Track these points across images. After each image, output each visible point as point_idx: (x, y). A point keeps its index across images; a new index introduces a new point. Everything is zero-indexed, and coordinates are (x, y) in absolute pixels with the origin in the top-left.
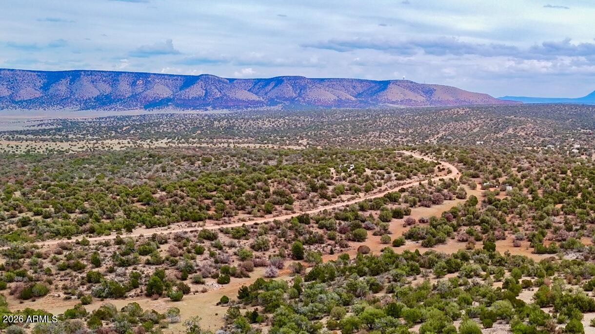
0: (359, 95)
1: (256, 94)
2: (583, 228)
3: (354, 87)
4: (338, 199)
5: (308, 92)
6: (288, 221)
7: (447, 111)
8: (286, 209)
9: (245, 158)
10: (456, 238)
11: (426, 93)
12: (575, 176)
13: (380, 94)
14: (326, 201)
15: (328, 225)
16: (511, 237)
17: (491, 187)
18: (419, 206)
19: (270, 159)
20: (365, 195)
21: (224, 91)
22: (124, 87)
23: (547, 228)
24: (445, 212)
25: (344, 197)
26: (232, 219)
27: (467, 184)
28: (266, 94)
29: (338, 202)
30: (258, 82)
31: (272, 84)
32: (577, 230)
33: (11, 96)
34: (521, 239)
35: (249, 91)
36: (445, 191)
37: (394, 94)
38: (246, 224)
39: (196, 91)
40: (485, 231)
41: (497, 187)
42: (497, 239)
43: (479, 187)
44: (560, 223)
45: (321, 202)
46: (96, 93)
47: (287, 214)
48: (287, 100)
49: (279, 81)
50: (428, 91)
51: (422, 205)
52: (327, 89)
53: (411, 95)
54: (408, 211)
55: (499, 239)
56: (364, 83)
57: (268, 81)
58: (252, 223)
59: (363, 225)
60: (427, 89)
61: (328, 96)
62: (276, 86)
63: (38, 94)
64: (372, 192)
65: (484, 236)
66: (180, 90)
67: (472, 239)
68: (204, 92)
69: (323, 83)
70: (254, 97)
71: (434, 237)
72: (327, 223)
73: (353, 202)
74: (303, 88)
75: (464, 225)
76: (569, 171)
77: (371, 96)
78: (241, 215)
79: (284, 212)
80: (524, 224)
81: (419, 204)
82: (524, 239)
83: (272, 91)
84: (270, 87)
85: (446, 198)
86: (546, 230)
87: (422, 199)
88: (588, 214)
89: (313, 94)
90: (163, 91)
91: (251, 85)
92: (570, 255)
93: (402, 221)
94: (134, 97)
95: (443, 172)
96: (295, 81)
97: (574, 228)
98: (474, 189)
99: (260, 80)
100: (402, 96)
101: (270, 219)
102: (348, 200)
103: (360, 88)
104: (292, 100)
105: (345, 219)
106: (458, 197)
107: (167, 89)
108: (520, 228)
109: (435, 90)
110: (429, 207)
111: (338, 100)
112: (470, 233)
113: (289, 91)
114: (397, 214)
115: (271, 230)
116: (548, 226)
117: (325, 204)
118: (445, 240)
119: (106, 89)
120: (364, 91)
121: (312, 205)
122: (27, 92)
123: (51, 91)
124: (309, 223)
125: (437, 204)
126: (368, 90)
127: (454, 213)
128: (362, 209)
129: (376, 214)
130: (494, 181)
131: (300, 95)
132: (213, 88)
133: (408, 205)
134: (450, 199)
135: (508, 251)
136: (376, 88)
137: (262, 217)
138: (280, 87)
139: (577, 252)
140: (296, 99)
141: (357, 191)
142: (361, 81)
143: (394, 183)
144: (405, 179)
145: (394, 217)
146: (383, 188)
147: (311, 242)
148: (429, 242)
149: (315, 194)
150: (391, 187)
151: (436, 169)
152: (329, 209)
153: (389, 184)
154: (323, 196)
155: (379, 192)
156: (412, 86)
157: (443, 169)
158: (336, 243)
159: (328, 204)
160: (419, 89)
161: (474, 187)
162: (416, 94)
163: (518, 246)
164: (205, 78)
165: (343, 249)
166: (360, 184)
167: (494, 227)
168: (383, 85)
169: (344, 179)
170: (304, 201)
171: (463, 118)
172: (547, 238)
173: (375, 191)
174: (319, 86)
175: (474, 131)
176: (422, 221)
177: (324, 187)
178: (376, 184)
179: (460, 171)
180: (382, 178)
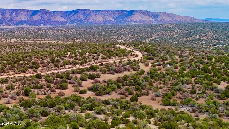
0: (117, 18)
1: (65, 18)
2: (204, 92)
3: (114, 14)
4: (64, 67)
5: (90, 17)
6: (31, 77)
7: (161, 26)
8: (33, 71)
9: (36, 47)
10: (118, 92)
11: (154, 16)
12: (216, 61)
13: (128, 17)
14: (56, 68)
15: (49, 80)
16: (152, 94)
17: (158, 65)
18: (108, 73)
19: (47, 47)
20: (80, 66)
21: (50, 17)
22: (8, 16)
23: (178, 91)
24: (119, 78)
25: (67, 67)
26: (5, 74)
27: (144, 63)
28: (69, 18)
29: (63, 69)
30: (67, 13)
31: (73, 13)
32: (198, 94)
34: (158, 96)
35: (62, 17)
36: (128, 66)
37: (136, 18)
38: (9, 76)
39: (37, 17)
40: (137, 89)
41: (162, 65)
42: (143, 95)
43: (150, 65)
44: (190, 88)
45: (54, 68)
47: (33, 73)
48: (79, 21)
49: (76, 12)
50: (156, 15)
52: (100, 15)
53: (146, 18)
54: (99, 75)
55: (144, 95)
56: (120, 12)
57: (71, 12)
58: (12, 76)
59: (69, 81)
60: (156, 14)
61: (100, 19)
62: (75, 14)
64: (85, 65)
65: (135, 92)
66: (31, 16)
67: (127, 93)
68: (41, 17)
69: (99, 12)
70: (64, 20)
71: (104, 90)
72: (49, 79)
73: (71, 69)
74: (88, 15)
75: (127, 85)
76: (214, 59)
77: (123, 18)
78: (11, 72)
79: (32, 72)
80: (164, 87)
81: (108, 72)
82: (160, 96)
83: (73, 17)
84: (71, 15)
85: (126, 70)
86: (178, 92)
87: (111, 70)
88: (212, 85)
89: (92, 18)
90: (23, 17)
91: (63, 14)
92: (184, 108)
93: (92, 81)
94: (11, 20)
95: (133, 56)
96: (85, 12)
97: (197, 92)
98: (147, 66)
99: (67, 12)
100: (140, 18)
101: (23, 75)
102: (69, 68)
103: (118, 15)
104: (81, 21)
105: (61, 78)
106: (134, 70)
107: (25, 17)
108: (160, 90)
109: (160, 15)
110: (113, 74)
111: (105, 21)
112: (127, 90)
113: (80, 17)
114: (91, 77)
116: (179, 90)
117: (55, 70)
118: (110, 93)
120: (120, 16)
121: (48, 69)
125: (119, 73)
126: (122, 15)
127: (125, 78)
128: (73, 73)
129: (78, 76)
130: (162, 62)
131: (86, 19)
132: (45, 15)
133: (101, 72)
134: (129, 71)
135: (141, 102)
136: (126, 15)
137: (19, 74)
138: (77, 15)
139: (190, 107)
140: (84, 20)
141: (76, 64)
142: (118, 11)
143: (100, 61)
144: (106, 59)
145: (89, 78)
146: (91, 63)
147: (36, 88)
148: (99, 93)
149: (52, 64)
150: (96, 63)
151: (130, 54)
152: (55, 72)
153: (96, 61)
154: (55, 66)
155: (88, 65)
156: (147, 13)
157: (134, 55)
158: (49, 89)
159: (56, 70)
160: (150, 14)
161: (147, 65)
162: (149, 17)
163: (154, 100)
164: (42, 11)
165: (51, 93)
166: (79, 60)
167: (144, 87)
168: (130, 13)
169: (72, 57)
170: (45, 67)
171: (170, 29)
172: (176, 96)
173: (86, 64)
174: (96, 13)
175: (175, 36)
176: (104, 81)
177: (58, 61)
178: (88, 61)
179: (143, 56)
180: (93, 58)
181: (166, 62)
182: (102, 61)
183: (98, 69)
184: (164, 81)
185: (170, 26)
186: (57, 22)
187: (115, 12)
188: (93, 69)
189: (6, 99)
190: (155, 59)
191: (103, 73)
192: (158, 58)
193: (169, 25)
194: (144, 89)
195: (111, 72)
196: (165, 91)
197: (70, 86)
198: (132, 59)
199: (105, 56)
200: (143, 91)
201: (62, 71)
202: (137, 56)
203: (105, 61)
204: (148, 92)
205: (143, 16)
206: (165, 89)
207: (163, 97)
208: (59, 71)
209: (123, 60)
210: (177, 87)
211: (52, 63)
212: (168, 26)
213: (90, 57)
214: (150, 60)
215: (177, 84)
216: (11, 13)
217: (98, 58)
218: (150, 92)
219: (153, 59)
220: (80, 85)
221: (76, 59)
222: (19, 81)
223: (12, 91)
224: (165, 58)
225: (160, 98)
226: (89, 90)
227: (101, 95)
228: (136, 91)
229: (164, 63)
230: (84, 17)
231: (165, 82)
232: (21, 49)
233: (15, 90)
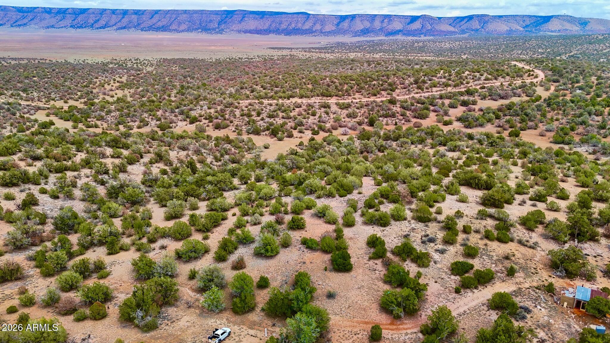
0: (526, 26)
1: (454, 27)
3: (524, 21)
4: (430, 90)
5: (489, 25)
6: (382, 102)
9: (402, 63)
10: (495, 124)
11: (581, 24)
13: (543, 25)
14: (420, 91)
16: (542, 127)
17: (563, 90)
19: (417, 64)
20: (453, 88)
21: (434, 25)
22: (377, 24)
27: (544, 87)
28: (460, 26)
29: (429, 92)
31: (466, 20)
33: (321, 29)
34: (550, 131)
35: (450, 25)
36: (520, 90)
39: (417, 25)
40: (522, 121)
41: (569, 90)
42: (529, 129)
43: (553, 88)
45: (416, 91)
46: (362, 27)
47: (386, 97)
48: (473, 30)
49: (470, 18)
50: (583, 22)
51: (491, 99)
52: (503, 22)
53: (568, 26)
54: (475, 102)
56: (533, 18)
57: (463, 18)
59: (432, 108)
60: (583, 21)
61: (502, 28)
62: (467, 21)
63: (334, 28)
65: (519, 125)
66: (408, 24)
67: (507, 126)
68: (421, 25)
69: (502, 19)
70: (452, 29)
71: (476, 122)
72: (406, 105)
73: (439, 93)
74: (486, 22)
75: (509, 116)
77: (536, 27)
79: (385, 95)
81: (489, 97)
82: (553, 131)
83: (465, 24)
84: (462, 23)
85: (515, 95)
87: (493, 95)
89: (491, 27)
90: (397, 25)
91: (452, 21)
93: (464, 108)
94: (381, 29)
95: (531, 77)
96: (483, 19)
98: (547, 91)
99: (458, 18)
100: (560, 26)
101: (372, 99)
102: (436, 92)
103: (528, 22)
104: (476, 30)
105: (423, 103)
106: (527, 96)
107: (400, 24)
108: (556, 123)
109: (590, 22)
110: (496, 100)
111: (509, 30)
112: (508, 122)
114: (464, 104)
115: (366, 106)
117: (417, 93)
118: (483, 125)
119: (367, 24)
120: (531, 24)
122: (329, 27)
123: (340, 26)
124: (396, 104)
125: (504, 99)
126: (534, 23)
127: (509, 107)
128: (441, 97)
129: (447, 102)
131: (483, 27)
132: (427, 23)
133: (480, 98)
134: (519, 97)
135: (523, 138)
136: (541, 21)
137: (369, 97)
138: (471, 22)
140: (479, 30)
141: (447, 85)
142: (530, 16)
143: (481, 82)
144: (491, 80)
145: (462, 105)
146: (469, 85)
147: (386, 116)
148: (469, 124)
149: (415, 86)
150: (476, 85)
151: (527, 74)
152: (417, 96)
153: (476, 83)
154: (419, 88)
155: (464, 87)
156: (570, 19)
157: (533, 75)
158: (404, 118)
159: (420, 93)
160: (576, 21)
161: (547, 89)
162: (573, 25)
163: (543, 136)
164: (423, 17)
165: (405, 123)
166: (453, 81)
167: (533, 118)
168: (547, 19)
169: (445, 77)
170: (405, 90)
171: (600, 42)
172: (576, 132)
173: (462, 86)
174: (498, 20)
175: (604, 51)
176: (481, 110)
177: (424, 82)
178: (465, 82)
179: (546, 77)
180: (473, 79)
181: (576, 85)
182: (484, 83)
183: (476, 94)
184: (564, 111)
185: (600, 38)
186: (442, 31)
187: (525, 18)
188: (469, 93)
189: (343, 129)
190: (561, 82)
191: (482, 99)
192: (565, 80)
193: (599, 36)
194: (532, 121)
195: (494, 97)
196: (562, 124)
197: (432, 115)
198: (528, 81)
199: (490, 77)
200: (530, 124)
201: (427, 95)
202: (536, 77)
203: (489, 83)
204: (537, 125)
205: (565, 23)
206: (564, 121)
207: (557, 133)
208: (423, 95)
209: (514, 82)
210: (580, 120)
211: (415, 84)
212: (597, 37)
213: (469, 77)
214: (554, 82)
215: (581, 115)
216: (381, 19)
217: (479, 79)
218: (540, 125)
219: (557, 81)
220: (446, 114)
221: (450, 80)
222: (365, 107)
223: (354, 120)
224: (577, 80)
225: (552, 134)
226: (457, 121)
227: (471, 128)
228: (520, 123)
229: (573, 87)
230: (480, 26)
231: (566, 112)
232: (383, 66)
233: (358, 118)
